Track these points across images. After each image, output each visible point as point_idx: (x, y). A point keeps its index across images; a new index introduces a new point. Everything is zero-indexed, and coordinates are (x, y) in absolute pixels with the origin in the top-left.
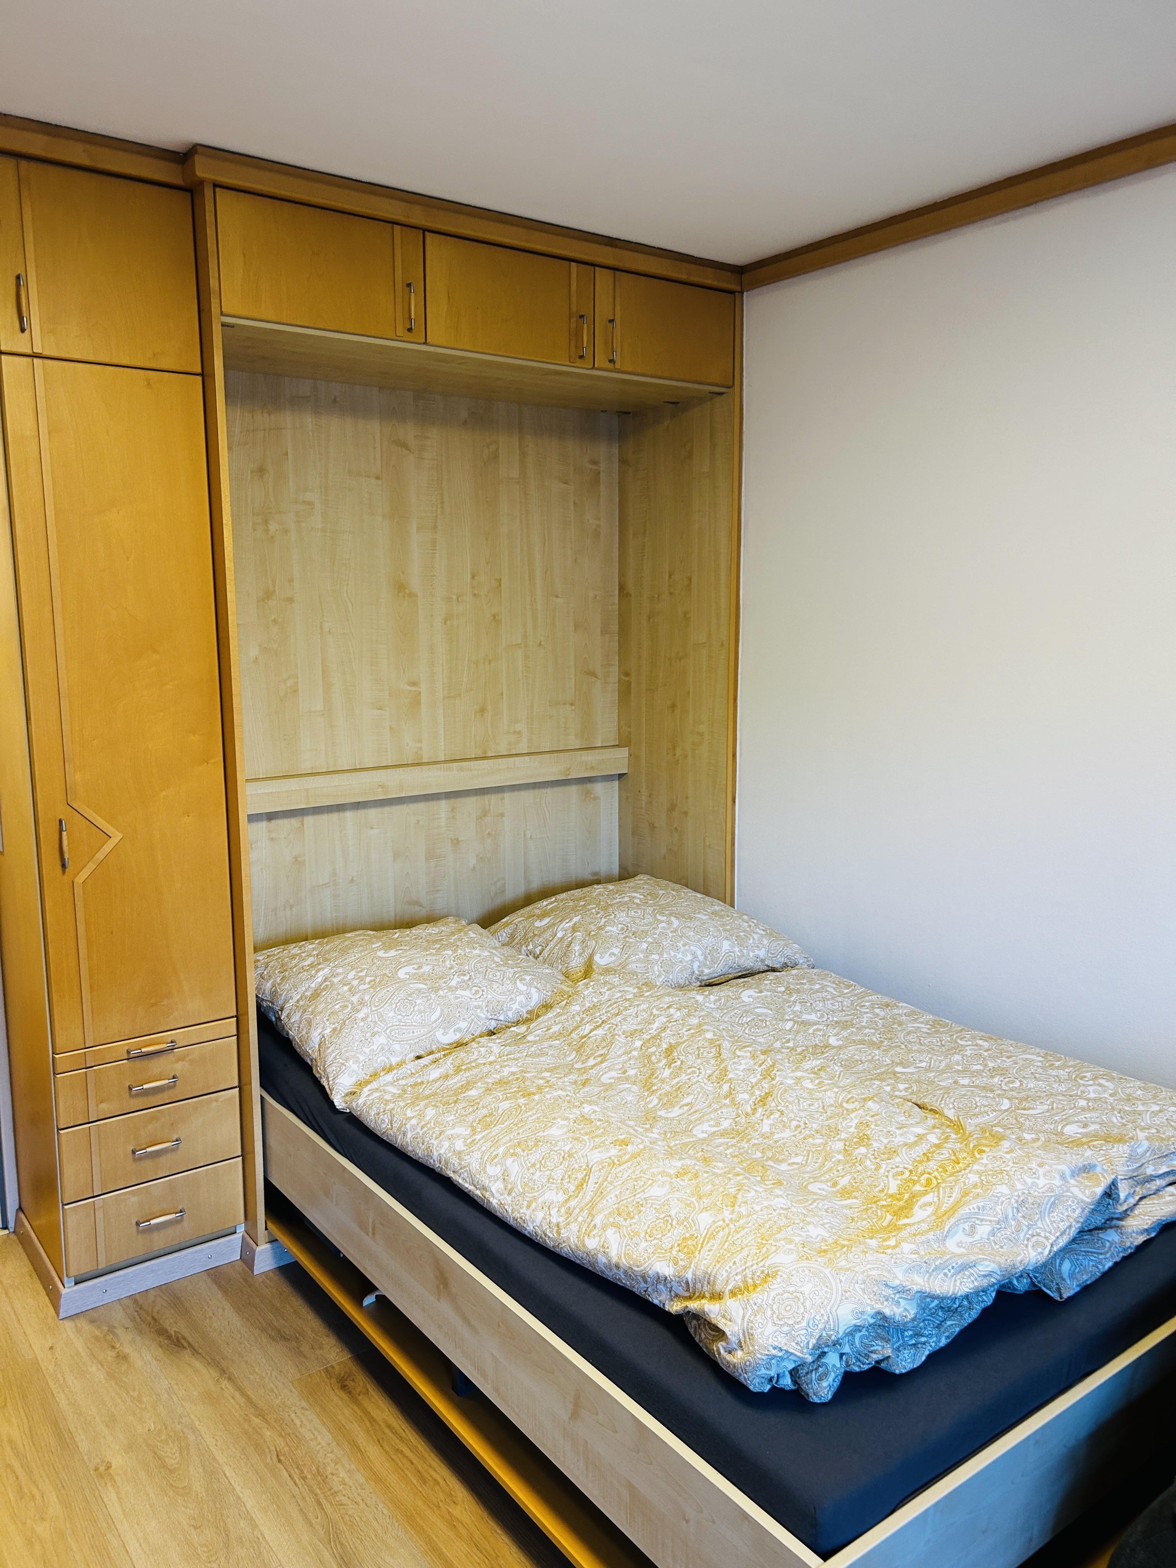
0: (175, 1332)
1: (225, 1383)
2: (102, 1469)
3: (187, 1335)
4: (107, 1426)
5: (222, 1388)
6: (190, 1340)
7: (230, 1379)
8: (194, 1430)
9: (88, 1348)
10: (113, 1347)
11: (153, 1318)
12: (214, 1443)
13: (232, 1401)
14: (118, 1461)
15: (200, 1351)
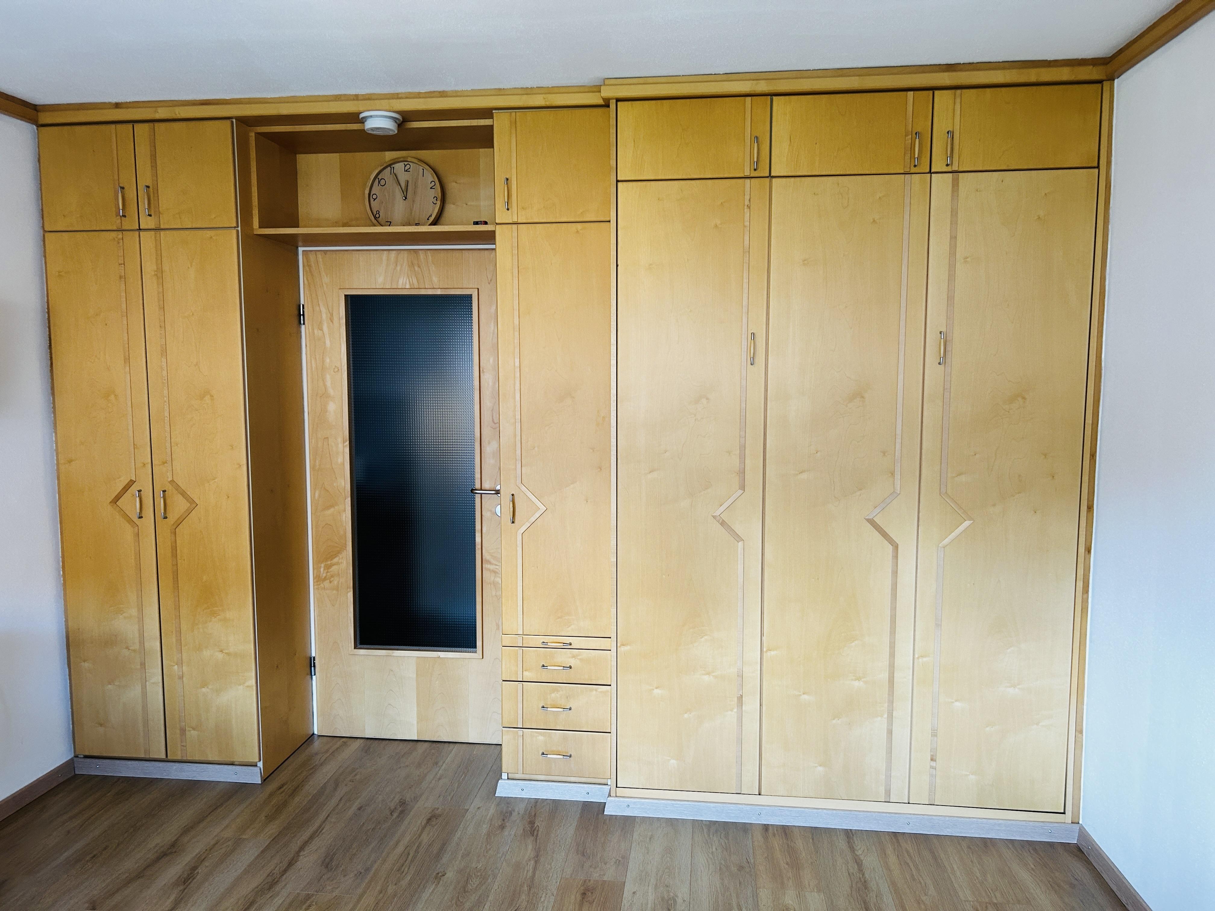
0: (538, 826)
1: (532, 862)
2: (440, 874)
3: (541, 830)
4: (462, 856)
5: (527, 864)
6: (540, 833)
7: (536, 862)
8: (495, 877)
9: (493, 815)
10: (504, 820)
11: (535, 814)
12: (496, 888)
13: (526, 872)
14: (450, 875)
15: (538, 841)
